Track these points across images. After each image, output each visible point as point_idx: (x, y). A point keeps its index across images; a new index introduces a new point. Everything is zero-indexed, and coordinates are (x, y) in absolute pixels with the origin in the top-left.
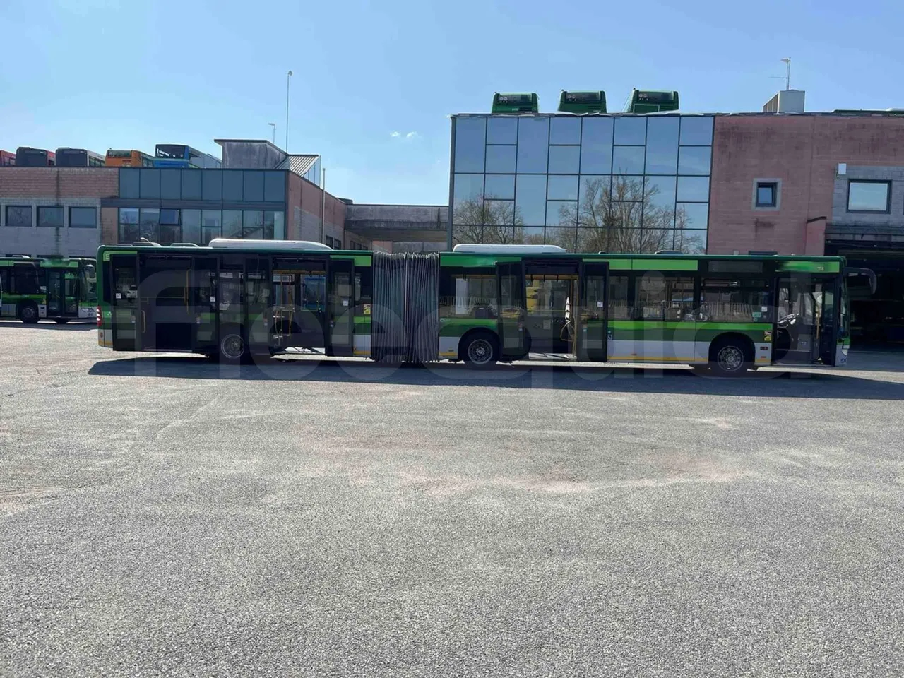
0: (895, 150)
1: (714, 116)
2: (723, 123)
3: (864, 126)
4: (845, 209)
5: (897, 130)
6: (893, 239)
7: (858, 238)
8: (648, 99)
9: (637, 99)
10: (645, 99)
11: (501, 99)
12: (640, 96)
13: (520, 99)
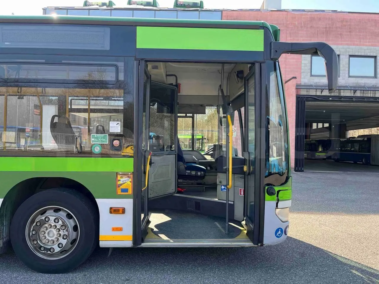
0: (341, 34)
1: (222, 11)
2: (228, 16)
3: (320, 19)
4: (309, 74)
5: (342, 21)
6: (342, 94)
7: (319, 93)
8: (184, 5)
9: (177, 5)
10: (181, 5)
11: (88, 4)
12: (178, 3)
13: (101, 4)
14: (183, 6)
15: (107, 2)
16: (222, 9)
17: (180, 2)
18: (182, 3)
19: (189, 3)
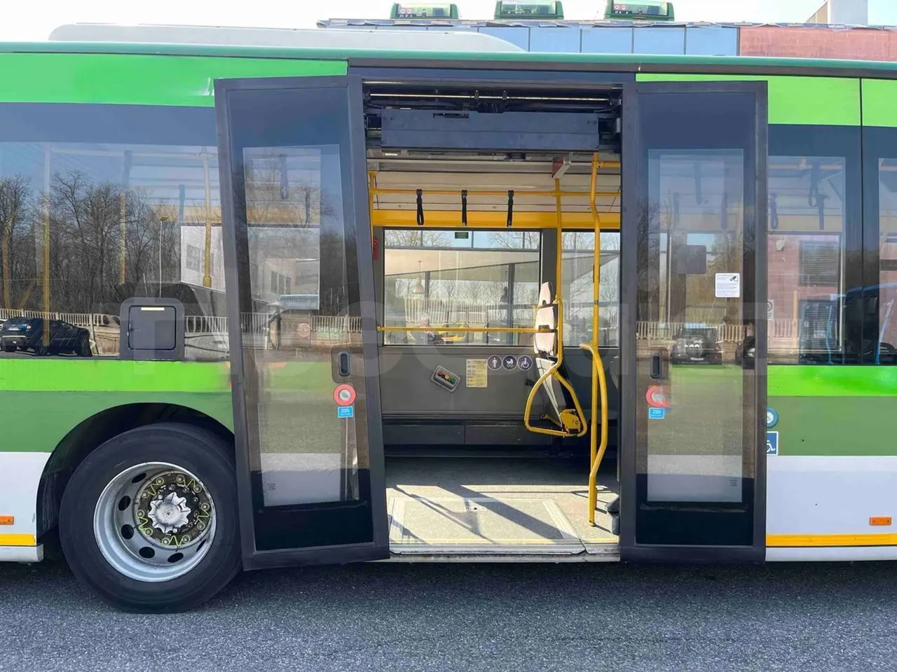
1: (738, 26)
2: (753, 39)
8: (630, 12)
9: (612, 12)
10: (624, 12)
11: (401, 12)
12: (616, 8)
13: (432, 13)
14: (628, 14)
15: (446, 7)
16: (741, 21)
17: (621, 5)
18: (624, 9)
19: (640, 7)
